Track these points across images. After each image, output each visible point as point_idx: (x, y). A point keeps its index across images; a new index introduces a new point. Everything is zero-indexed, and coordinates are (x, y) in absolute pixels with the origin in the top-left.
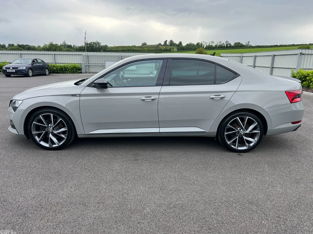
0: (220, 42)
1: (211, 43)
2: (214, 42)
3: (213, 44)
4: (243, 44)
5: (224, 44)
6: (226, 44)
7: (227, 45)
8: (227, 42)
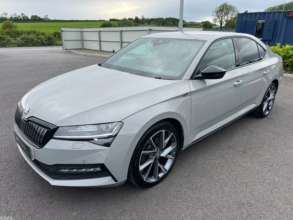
0: (15, 14)
1: (4, 15)
2: (7, 14)
3: (7, 16)
4: (41, 17)
5: (19, 16)
6: (22, 16)
7: (24, 17)
8: (22, 14)
